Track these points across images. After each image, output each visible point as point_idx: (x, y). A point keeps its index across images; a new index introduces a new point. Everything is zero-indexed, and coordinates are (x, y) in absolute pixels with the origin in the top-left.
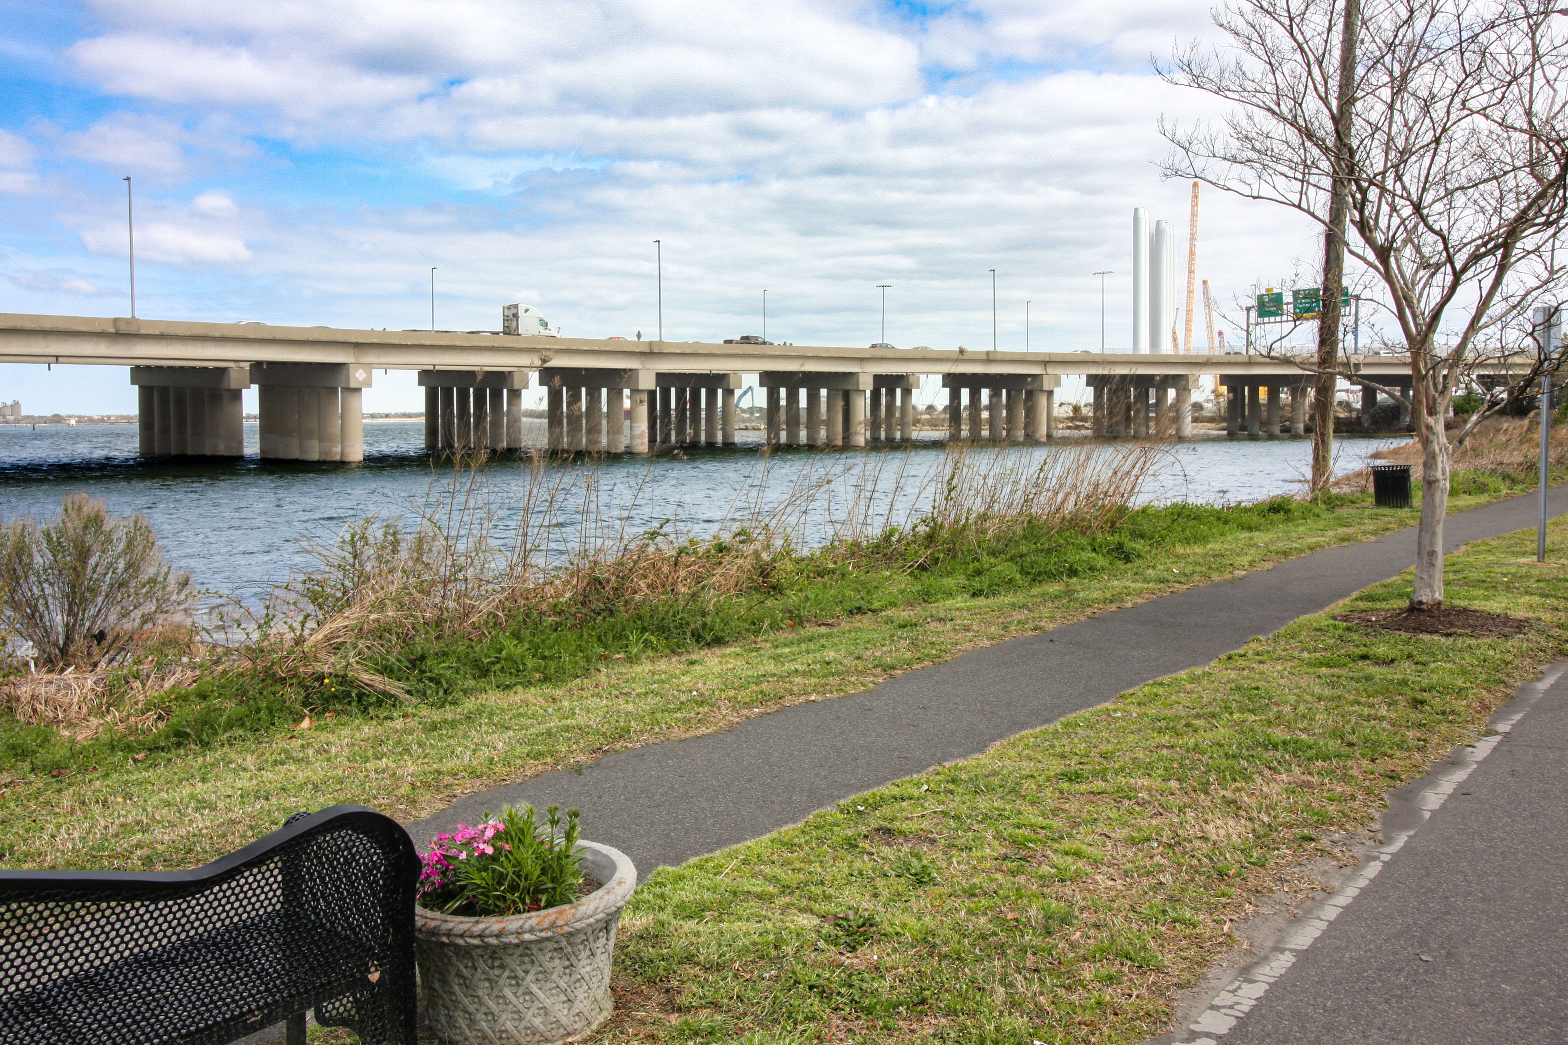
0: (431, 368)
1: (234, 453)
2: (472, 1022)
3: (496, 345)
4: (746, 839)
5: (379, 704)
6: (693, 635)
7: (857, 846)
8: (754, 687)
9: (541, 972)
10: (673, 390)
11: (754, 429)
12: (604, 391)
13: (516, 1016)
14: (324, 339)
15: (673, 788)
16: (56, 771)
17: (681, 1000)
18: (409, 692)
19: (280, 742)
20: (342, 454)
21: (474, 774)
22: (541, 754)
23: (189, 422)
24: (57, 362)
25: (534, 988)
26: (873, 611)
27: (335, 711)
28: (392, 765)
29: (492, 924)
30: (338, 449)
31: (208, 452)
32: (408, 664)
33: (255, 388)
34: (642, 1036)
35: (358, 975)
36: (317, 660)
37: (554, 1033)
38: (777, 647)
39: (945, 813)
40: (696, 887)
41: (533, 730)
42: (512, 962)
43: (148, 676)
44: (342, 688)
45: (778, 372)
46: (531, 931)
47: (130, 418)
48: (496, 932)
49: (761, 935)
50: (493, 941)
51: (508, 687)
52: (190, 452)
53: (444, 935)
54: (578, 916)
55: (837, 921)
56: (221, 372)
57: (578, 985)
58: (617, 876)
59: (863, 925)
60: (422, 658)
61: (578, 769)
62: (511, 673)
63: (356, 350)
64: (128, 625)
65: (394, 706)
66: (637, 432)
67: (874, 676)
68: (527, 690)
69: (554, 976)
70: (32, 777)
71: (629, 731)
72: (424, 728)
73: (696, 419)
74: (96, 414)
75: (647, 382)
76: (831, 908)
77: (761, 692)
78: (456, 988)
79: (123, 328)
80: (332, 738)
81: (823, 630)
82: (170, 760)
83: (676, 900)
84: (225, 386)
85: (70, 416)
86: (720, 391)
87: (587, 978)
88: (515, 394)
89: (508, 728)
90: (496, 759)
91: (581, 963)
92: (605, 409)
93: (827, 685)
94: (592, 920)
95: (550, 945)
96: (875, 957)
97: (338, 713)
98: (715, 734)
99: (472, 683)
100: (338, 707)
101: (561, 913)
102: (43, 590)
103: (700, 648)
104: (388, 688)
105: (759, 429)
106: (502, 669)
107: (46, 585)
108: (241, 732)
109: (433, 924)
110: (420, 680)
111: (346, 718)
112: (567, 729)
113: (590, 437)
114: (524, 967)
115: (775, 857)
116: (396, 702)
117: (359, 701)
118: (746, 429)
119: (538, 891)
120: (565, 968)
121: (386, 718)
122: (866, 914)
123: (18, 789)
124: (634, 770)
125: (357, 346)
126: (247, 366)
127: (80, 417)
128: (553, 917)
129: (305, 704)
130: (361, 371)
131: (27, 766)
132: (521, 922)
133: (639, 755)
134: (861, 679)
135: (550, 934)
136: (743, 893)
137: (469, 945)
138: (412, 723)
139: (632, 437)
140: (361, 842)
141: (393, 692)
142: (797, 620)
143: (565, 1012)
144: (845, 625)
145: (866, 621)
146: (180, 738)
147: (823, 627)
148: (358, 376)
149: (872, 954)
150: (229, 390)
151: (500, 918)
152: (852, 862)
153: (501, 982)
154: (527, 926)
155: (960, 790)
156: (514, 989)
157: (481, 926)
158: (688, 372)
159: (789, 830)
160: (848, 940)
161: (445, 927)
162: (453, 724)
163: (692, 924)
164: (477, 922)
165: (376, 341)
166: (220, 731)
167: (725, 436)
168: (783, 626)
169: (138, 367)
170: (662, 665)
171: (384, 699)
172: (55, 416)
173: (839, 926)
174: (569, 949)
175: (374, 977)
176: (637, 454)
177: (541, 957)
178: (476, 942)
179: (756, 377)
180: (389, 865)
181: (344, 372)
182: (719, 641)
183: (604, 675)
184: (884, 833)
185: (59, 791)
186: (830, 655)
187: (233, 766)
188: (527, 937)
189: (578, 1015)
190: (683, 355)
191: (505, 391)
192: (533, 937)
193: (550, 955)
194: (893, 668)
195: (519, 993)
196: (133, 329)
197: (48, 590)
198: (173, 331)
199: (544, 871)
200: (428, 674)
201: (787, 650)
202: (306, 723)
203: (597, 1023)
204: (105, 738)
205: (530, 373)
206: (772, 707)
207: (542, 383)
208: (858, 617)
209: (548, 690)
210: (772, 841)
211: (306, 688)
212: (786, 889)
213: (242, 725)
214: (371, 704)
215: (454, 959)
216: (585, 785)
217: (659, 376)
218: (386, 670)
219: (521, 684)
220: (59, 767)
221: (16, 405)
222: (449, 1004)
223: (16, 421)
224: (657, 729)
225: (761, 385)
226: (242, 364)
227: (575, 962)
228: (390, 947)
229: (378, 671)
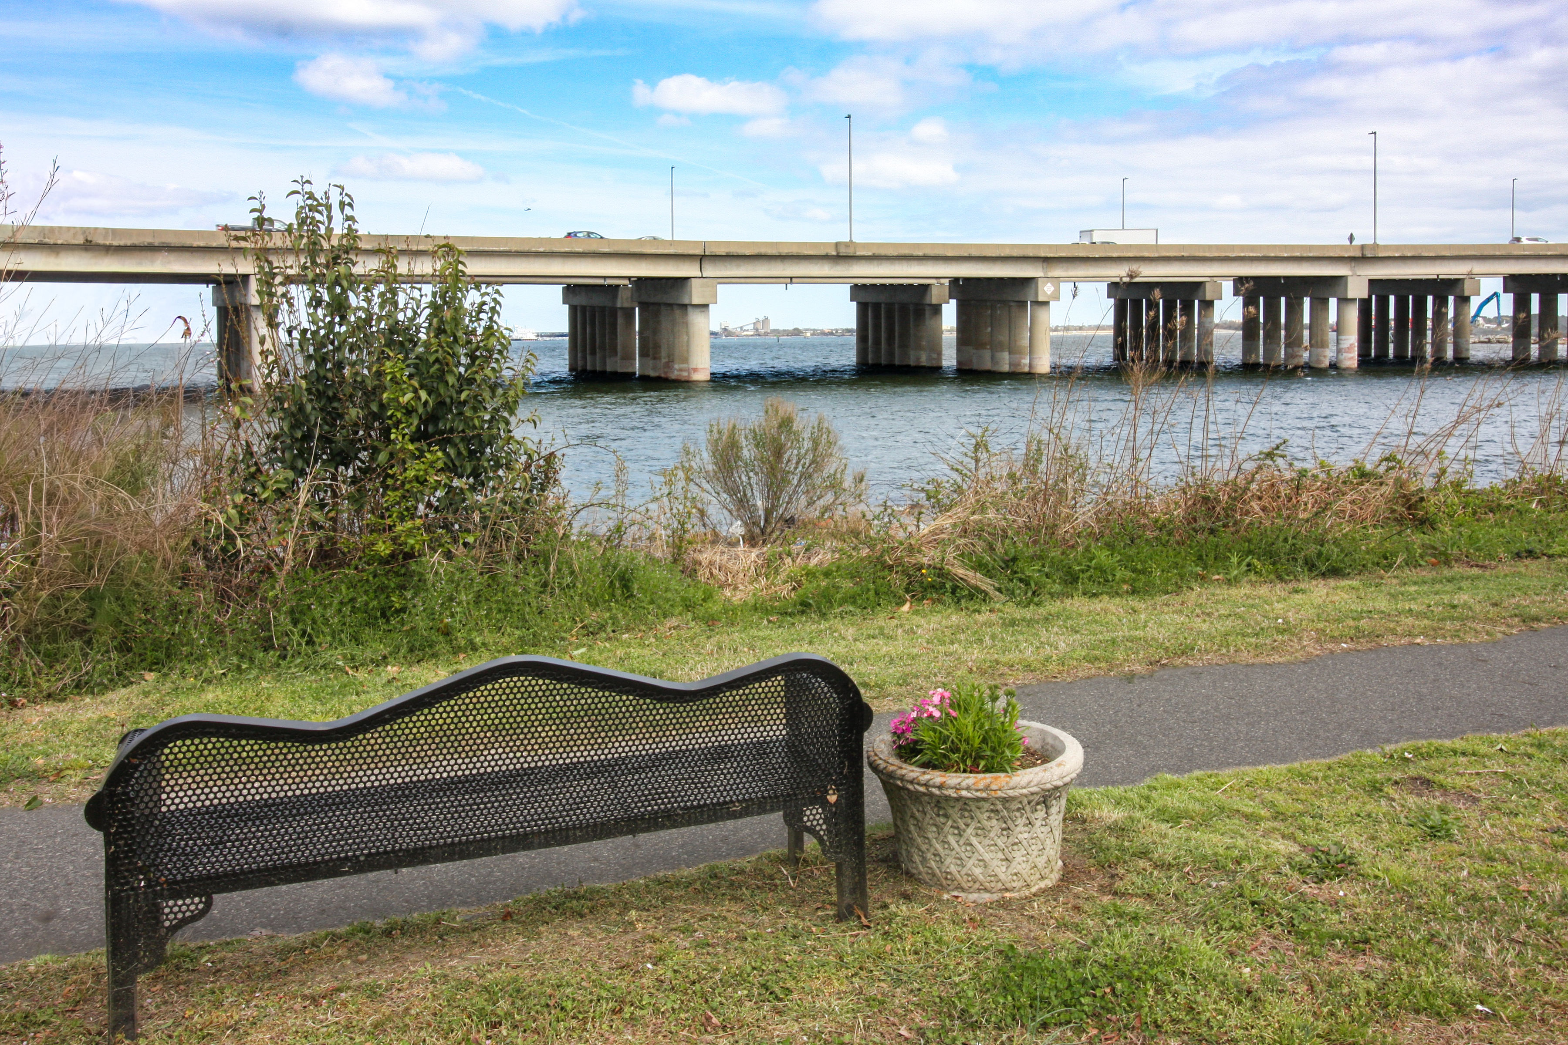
0: (1117, 280)
1: (934, 364)
2: (924, 860)
3: (1185, 254)
4: (1260, 764)
5: (971, 597)
6: (1306, 563)
7: (1381, 790)
8: (1351, 623)
9: (979, 828)
10: (1392, 298)
11: (1499, 342)
12: (1307, 301)
13: (959, 862)
14: (1015, 255)
15: (1217, 709)
16: (711, 621)
17: (1119, 885)
18: (999, 590)
19: (881, 620)
20: (1030, 366)
21: (1028, 668)
22: (1097, 659)
23: (897, 334)
24: (791, 283)
25: (974, 841)
26: (1550, 557)
27: (932, 599)
28: (961, 651)
29: (936, 777)
30: (1026, 361)
31: (912, 363)
32: (1001, 564)
33: (953, 302)
34: (1070, 905)
35: (819, 794)
36: (919, 552)
37: (993, 885)
38: (1405, 584)
39: (1505, 775)
40: (1186, 797)
41: (1101, 637)
42: (954, 813)
43: (798, 554)
44: (939, 580)
45: (1530, 275)
46: (968, 789)
47: (849, 331)
48: (938, 784)
49: (1227, 848)
50: (936, 791)
51: (1095, 595)
52: (897, 362)
53: (899, 779)
54: (1011, 784)
55: (1314, 852)
56: (925, 289)
57: (1015, 847)
58: (1059, 759)
59: (1343, 861)
60: (1014, 559)
61: (1131, 677)
62: (1099, 583)
63: (1045, 265)
64: (814, 513)
65: (984, 600)
66: (1345, 345)
67: (1508, 626)
68: (1113, 600)
69: (992, 835)
70: (692, 624)
71: (1193, 649)
72: (1004, 624)
73: (1420, 332)
74: (826, 328)
75: (1357, 289)
76: (1314, 839)
77: (1357, 628)
78: (912, 828)
79: (843, 251)
80: (923, 621)
81: (1475, 571)
82: (793, 624)
83: (1160, 804)
84: (928, 302)
85: (807, 330)
86: (1451, 299)
87: (1025, 843)
88: (1208, 305)
89: (1077, 632)
90: (1054, 658)
91: (1018, 829)
92: (1306, 320)
93: (1441, 629)
94: (1025, 791)
95: (986, 806)
96: (1341, 893)
97: (934, 601)
98: (1287, 664)
99: (1057, 588)
100: (935, 596)
101: (996, 778)
102: (749, 478)
103: (1313, 578)
104: (979, 584)
105: (1506, 342)
106: (1090, 578)
107: (751, 474)
108: (851, 608)
109: (891, 768)
110: (1012, 580)
111: (940, 607)
112: (1131, 640)
113: (1290, 350)
114: (964, 820)
115: (1284, 785)
116: (986, 597)
117: (953, 592)
118: (1489, 341)
119: (978, 757)
120: (1003, 829)
121: (975, 611)
122: (1348, 852)
123: (682, 632)
124: (1186, 686)
125: (1046, 260)
126: (946, 282)
127: (814, 330)
128: (988, 781)
129: (907, 591)
130: (1049, 285)
131: (690, 616)
132: (959, 780)
133: (1197, 674)
134: (1488, 627)
135: (984, 795)
136: (1230, 810)
137: (918, 792)
138: (994, 617)
139: (1339, 351)
140: (821, 686)
141: (983, 588)
142: (1442, 558)
143: (1004, 869)
144: (1504, 569)
145: (1533, 565)
146: (804, 607)
147: (1476, 569)
148: (1046, 289)
149: (1341, 891)
150: (931, 305)
151: (943, 773)
152: (1364, 803)
153: (947, 829)
154: (964, 784)
155: (1542, 756)
156: (957, 838)
157: (927, 777)
158: (1411, 277)
159: (1316, 765)
160: (1319, 871)
161: (900, 772)
162: (1030, 623)
163: (1164, 827)
164: (924, 773)
165: (1063, 254)
166: (835, 605)
167: (1456, 350)
168: (1422, 563)
169: (856, 285)
170: (1264, 590)
171: (975, 594)
172: (796, 329)
173: (1317, 857)
174: (1005, 813)
175: (832, 798)
176: (1344, 369)
177: (978, 814)
178: (922, 789)
179: (1500, 280)
180: (844, 708)
181: (1033, 286)
182: (1335, 572)
183: (1196, 594)
184: (1422, 783)
185: (709, 638)
186: (1463, 597)
187: (835, 634)
188: (964, 793)
189: (1016, 874)
190: (1403, 258)
191: (1196, 302)
192: (969, 795)
193: (987, 814)
194: (1537, 619)
195: (961, 843)
196: (850, 251)
197: (754, 481)
198: (882, 252)
199: (984, 741)
200: (1019, 575)
201: (1413, 588)
202: (906, 607)
203: (1037, 887)
204: (751, 601)
205: (1224, 283)
206: (1363, 644)
207: (1236, 293)
208: (1527, 562)
209: (1133, 602)
210: (1289, 771)
211: (909, 576)
212: (1278, 815)
213: (854, 603)
214: (963, 597)
215: (909, 802)
216: (1131, 692)
217: (1372, 283)
218: (980, 566)
219: (1107, 593)
220: (713, 620)
221: (766, 320)
222: (908, 841)
223: (766, 334)
224: (1224, 651)
225: (1506, 291)
226: (942, 281)
227: (1012, 826)
228: (845, 777)
229: (972, 568)
